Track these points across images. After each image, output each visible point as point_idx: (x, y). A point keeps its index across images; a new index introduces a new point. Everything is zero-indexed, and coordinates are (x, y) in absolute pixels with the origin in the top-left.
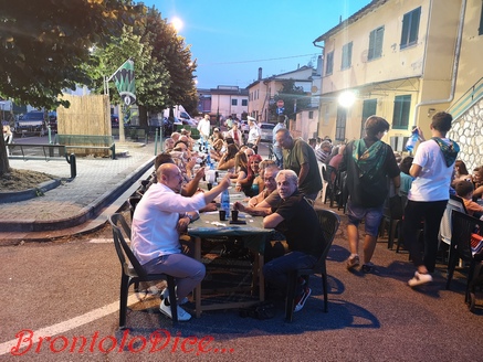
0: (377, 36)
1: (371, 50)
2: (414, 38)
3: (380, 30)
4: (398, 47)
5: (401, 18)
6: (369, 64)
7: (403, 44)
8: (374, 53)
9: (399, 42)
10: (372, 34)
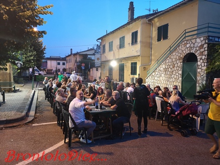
0: (122, 40)
1: (120, 45)
2: (136, 42)
3: (123, 38)
4: (131, 44)
5: (131, 34)
6: (120, 50)
7: (133, 44)
8: (122, 46)
9: (131, 43)
10: (120, 39)
